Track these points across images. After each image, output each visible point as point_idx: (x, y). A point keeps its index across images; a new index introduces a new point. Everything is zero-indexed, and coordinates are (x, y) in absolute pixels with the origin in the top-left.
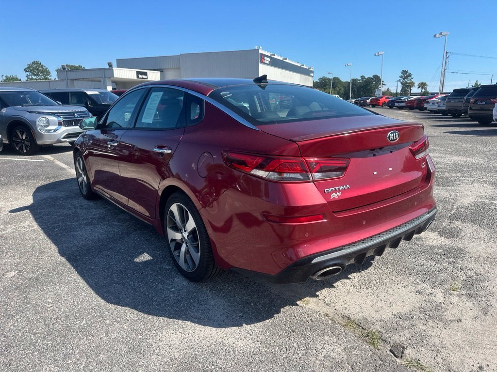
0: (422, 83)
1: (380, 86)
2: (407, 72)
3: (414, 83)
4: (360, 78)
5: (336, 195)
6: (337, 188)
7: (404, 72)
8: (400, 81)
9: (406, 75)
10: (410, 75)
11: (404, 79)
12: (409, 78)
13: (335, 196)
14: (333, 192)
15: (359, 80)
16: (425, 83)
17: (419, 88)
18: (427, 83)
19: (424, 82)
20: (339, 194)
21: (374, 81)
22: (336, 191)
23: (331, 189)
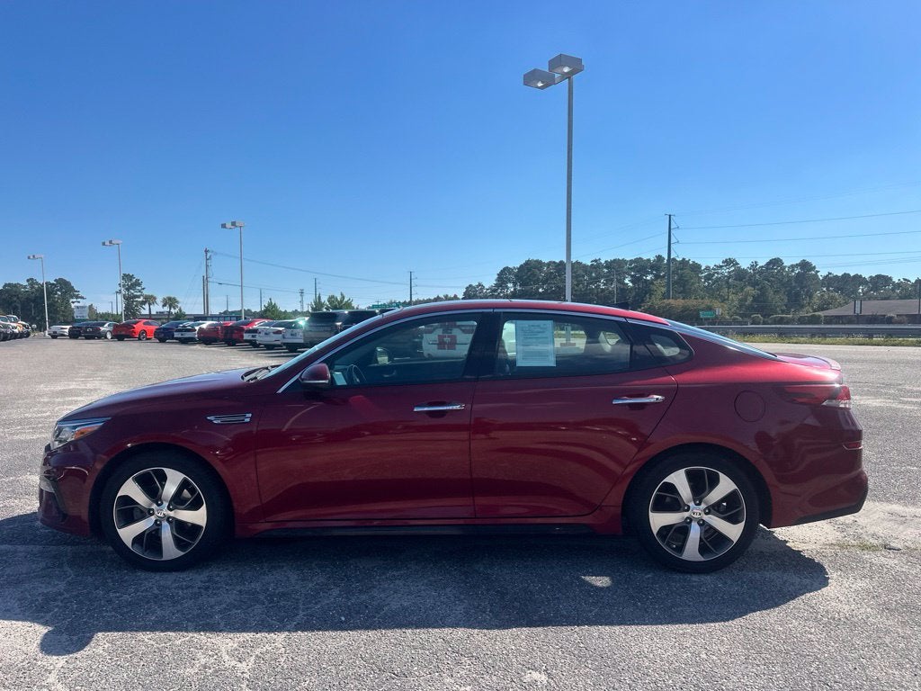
0: (170, 299)
1: (71, 300)
2: (132, 277)
3: (155, 298)
4: (25, 283)
7: (127, 277)
8: (120, 291)
9: (130, 283)
10: (138, 283)
11: (128, 290)
12: (138, 288)
15: (25, 287)
16: (174, 299)
17: (164, 305)
18: (178, 299)
19: (172, 296)
21: (58, 290)
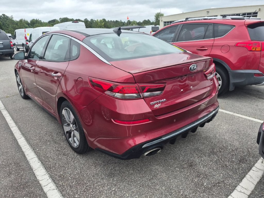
5: (158, 105)
6: (158, 101)
13: (156, 106)
14: (155, 104)
20: (159, 105)
22: (157, 103)
23: (154, 102)
